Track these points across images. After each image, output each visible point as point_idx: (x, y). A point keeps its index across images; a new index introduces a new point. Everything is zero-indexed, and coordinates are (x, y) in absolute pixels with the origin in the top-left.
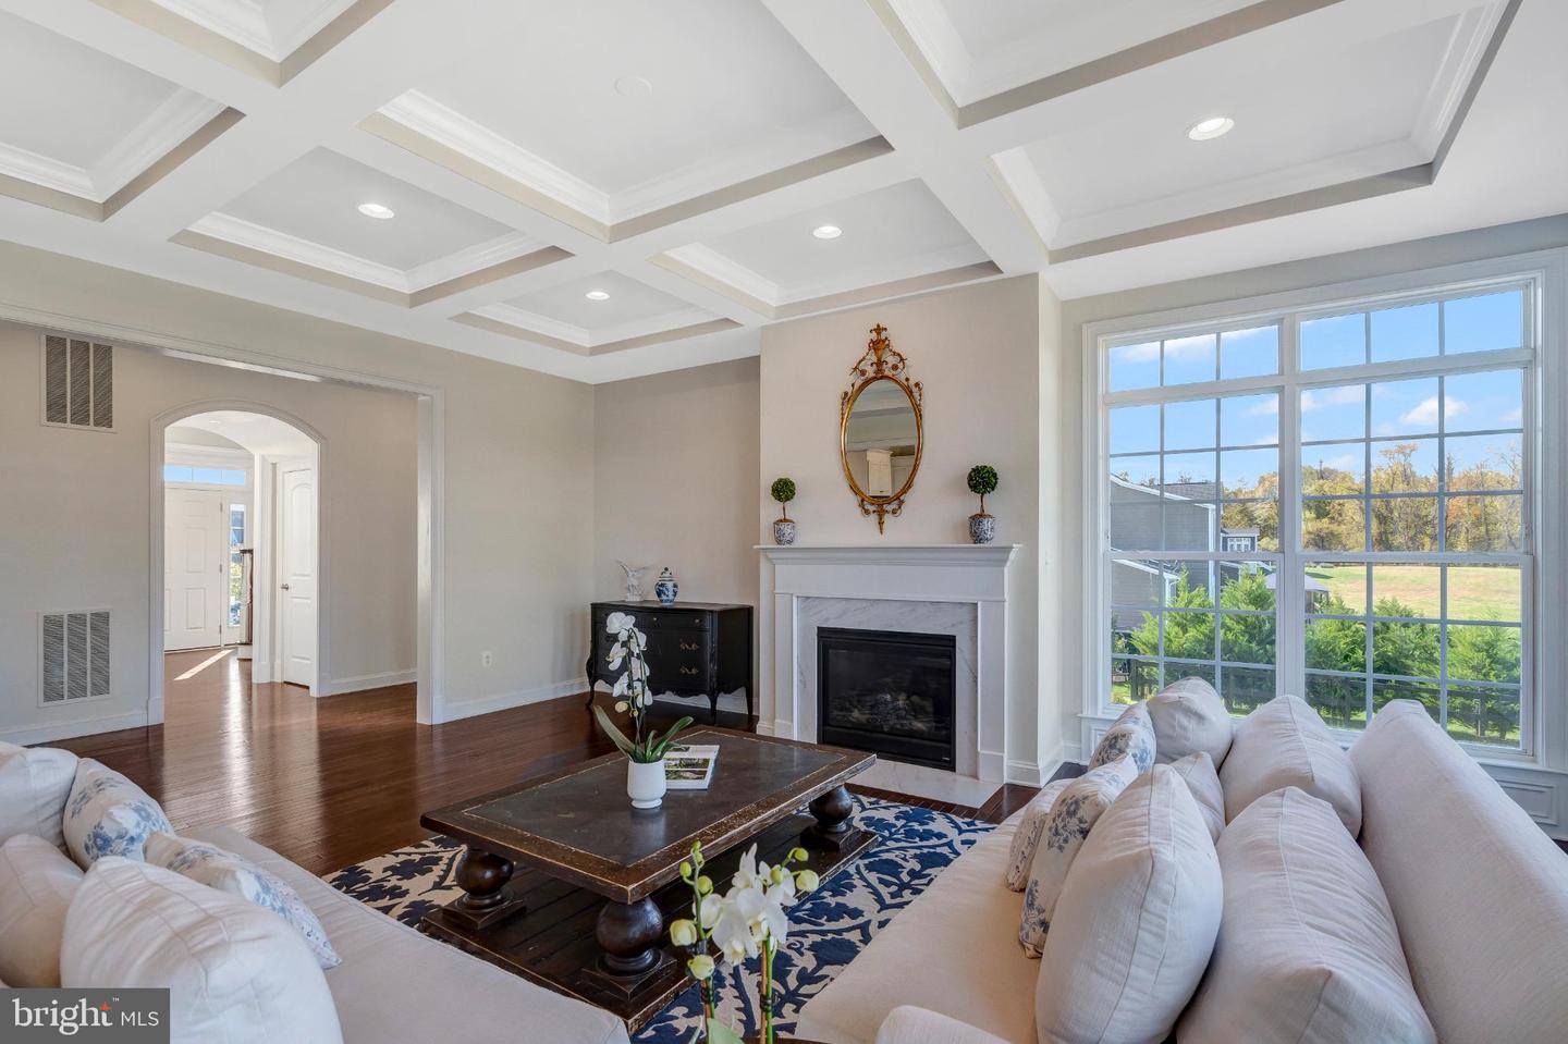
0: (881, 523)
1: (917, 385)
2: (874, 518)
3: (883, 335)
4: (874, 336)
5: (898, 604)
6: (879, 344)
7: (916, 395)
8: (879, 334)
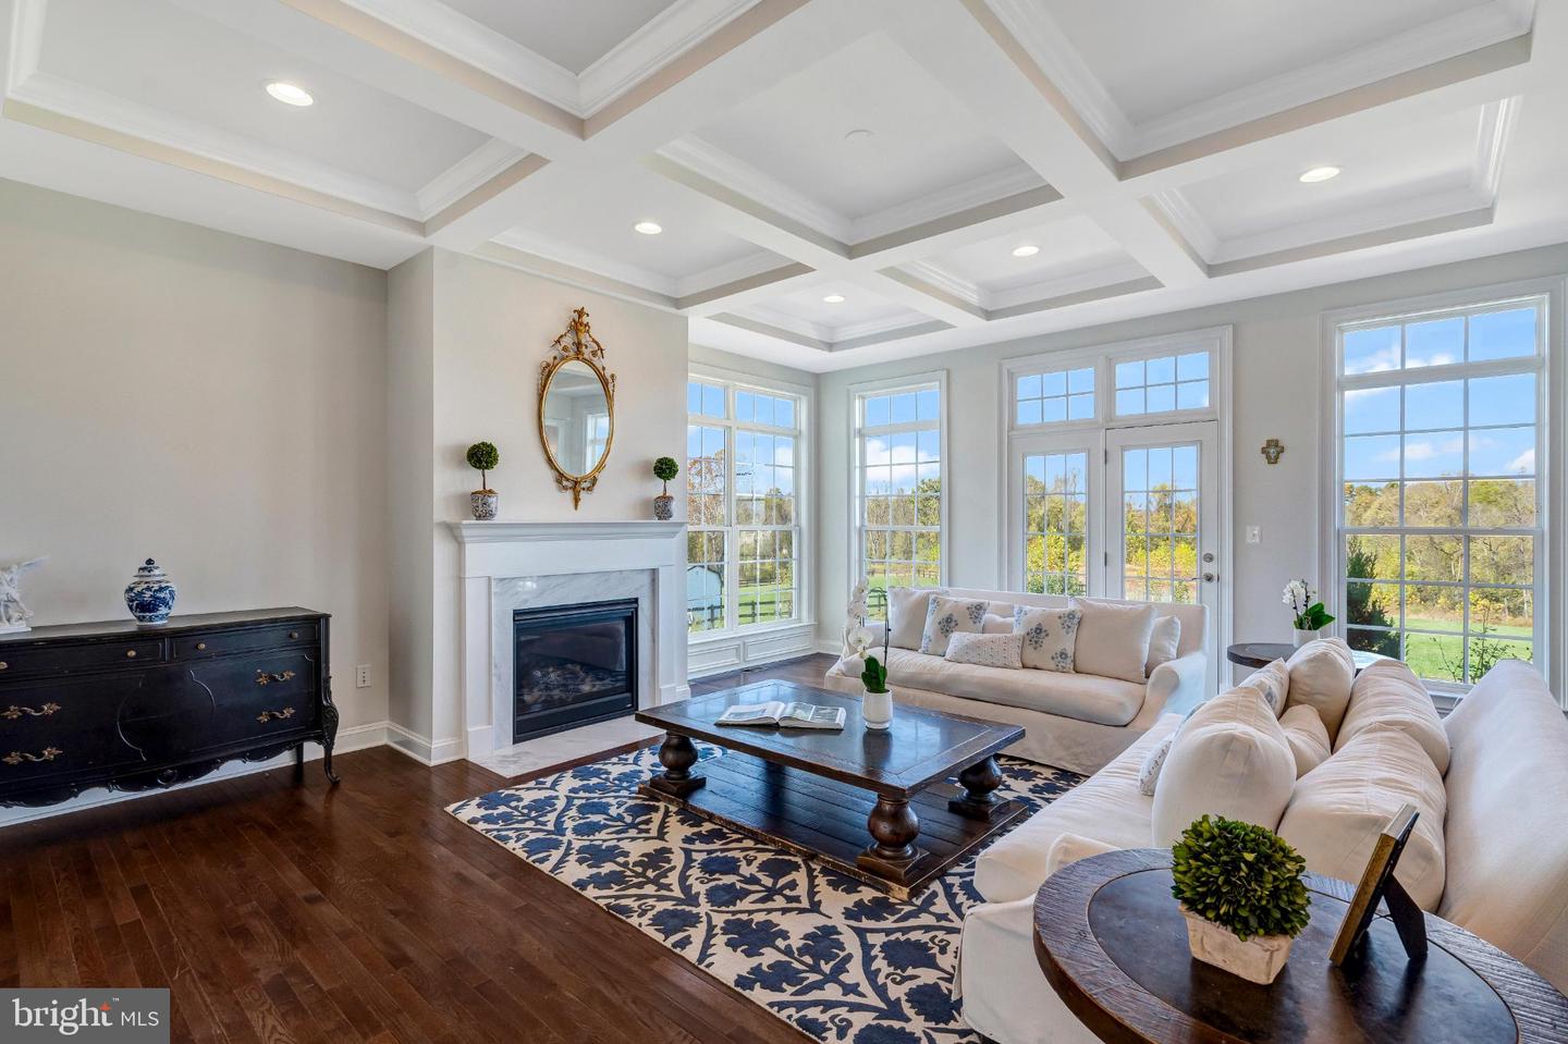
0: (577, 500)
1: (613, 376)
2: (569, 495)
3: (585, 319)
4: (576, 316)
5: (596, 575)
6: (578, 324)
7: (610, 386)
8: (580, 317)
